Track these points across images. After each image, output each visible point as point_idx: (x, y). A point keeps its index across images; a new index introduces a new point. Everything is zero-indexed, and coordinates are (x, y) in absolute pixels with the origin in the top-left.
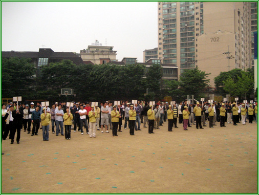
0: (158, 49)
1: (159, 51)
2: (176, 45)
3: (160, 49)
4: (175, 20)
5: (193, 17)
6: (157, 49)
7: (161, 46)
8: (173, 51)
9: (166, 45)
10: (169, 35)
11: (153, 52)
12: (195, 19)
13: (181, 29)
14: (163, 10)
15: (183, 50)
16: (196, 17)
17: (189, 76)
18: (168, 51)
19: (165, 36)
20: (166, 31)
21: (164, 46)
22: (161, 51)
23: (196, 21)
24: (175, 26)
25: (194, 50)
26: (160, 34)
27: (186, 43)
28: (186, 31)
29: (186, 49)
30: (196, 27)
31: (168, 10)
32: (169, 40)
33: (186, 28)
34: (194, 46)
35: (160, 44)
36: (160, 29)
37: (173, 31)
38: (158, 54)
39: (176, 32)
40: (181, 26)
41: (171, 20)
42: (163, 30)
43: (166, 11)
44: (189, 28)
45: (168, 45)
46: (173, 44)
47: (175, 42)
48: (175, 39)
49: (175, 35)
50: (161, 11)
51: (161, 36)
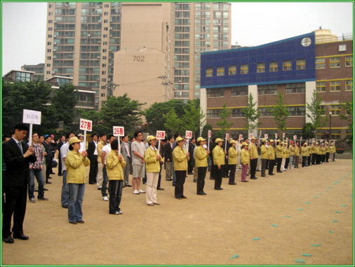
0: (46, 65)
1: (47, 69)
2: (72, 62)
3: (49, 65)
4: (72, 26)
5: (99, 26)
6: (43, 65)
7: (51, 62)
8: (68, 70)
9: (58, 61)
10: (62, 47)
11: (36, 69)
12: (103, 29)
13: (83, 40)
14: (56, 8)
15: (84, 70)
16: (104, 25)
17: (116, 105)
18: (61, 70)
19: (57, 48)
20: (59, 41)
21: (55, 62)
22: (50, 69)
23: (104, 32)
24: (72, 34)
25: (99, 72)
26: (49, 43)
27: (88, 61)
28: (89, 43)
29: (87, 69)
30: (103, 40)
31: (63, 11)
32: (62, 54)
33: (89, 40)
34: (99, 65)
35: (50, 58)
36: (50, 36)
37: (69, 41)
38: (45, 72)
39: (73, 43)
40: (82, 36)
41: (67, 25)
42: (55, 38)
43: (60, 11)
44: (93, 40)
45: (62, 61)
46: (68, 61)
47: (72, 58)
48: (72, 54)
49: (73, 47)
50: (53, 10)
51: (51, 47)
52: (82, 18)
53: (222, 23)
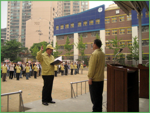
0: (7, 29)
1: (7, 30)
2: (18, 27)
3: (8, 28)
4: (19, 11)
5: (30, 10)
6: (6, 28)
7: (9, 27)
8: (17, 30)
9: (12, 27)
10: (14, 20)
11: (3, 30)
13: (23, 17)
14: (11, 3)
16: (32, 10)
18: (14, 30)
19: (12, 21)
20: (13, 18)
21: (11, 27)
22: (9, 30)
26: (8, 19)
28: (25, 18)
29: (25, 30)
31: (15, 4)
32: (14, 23)
33: (25, 17)
35: (9, 25)
36: (9, 16)
37: (17, 17)
38: (7, 32)
39: (19, 18)
40: (23, 15)
42: (11, 16)
43: (13, 4)
44: (27, 17)
45: (14, 27)
46: (17, 27)
47: (18, 25)
48: (18, 23)
49: (19, 20)
50: (10, 4)
51: (9, 20)
52: (23, 7)
53: (85, 8)
